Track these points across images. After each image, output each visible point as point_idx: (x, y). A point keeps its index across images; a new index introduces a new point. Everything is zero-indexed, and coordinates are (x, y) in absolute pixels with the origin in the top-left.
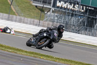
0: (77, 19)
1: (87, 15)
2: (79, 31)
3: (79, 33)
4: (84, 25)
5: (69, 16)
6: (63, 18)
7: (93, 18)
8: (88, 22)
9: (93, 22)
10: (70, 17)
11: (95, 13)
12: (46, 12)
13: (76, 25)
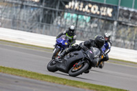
0: (29, 11)
1: (43, 6)
2: (31, 28)
3: (31, 32)
4: (39, 21)
5: (17, 7)
6: (9, 11)
7: (51, 11)
8: (45, 16)
9: (51, 16)
10: (19, 9)
13: (27, 20)
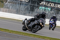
1: (30, 4)
2: (25, 14)
3: (25, 15)
4: (28, 10)
7: (34, 6)
8: (31, 8)
9: (34, 8)
10: (19, 5)
11: (35, 2)
12: (4, 3)
13: (23, 10)
